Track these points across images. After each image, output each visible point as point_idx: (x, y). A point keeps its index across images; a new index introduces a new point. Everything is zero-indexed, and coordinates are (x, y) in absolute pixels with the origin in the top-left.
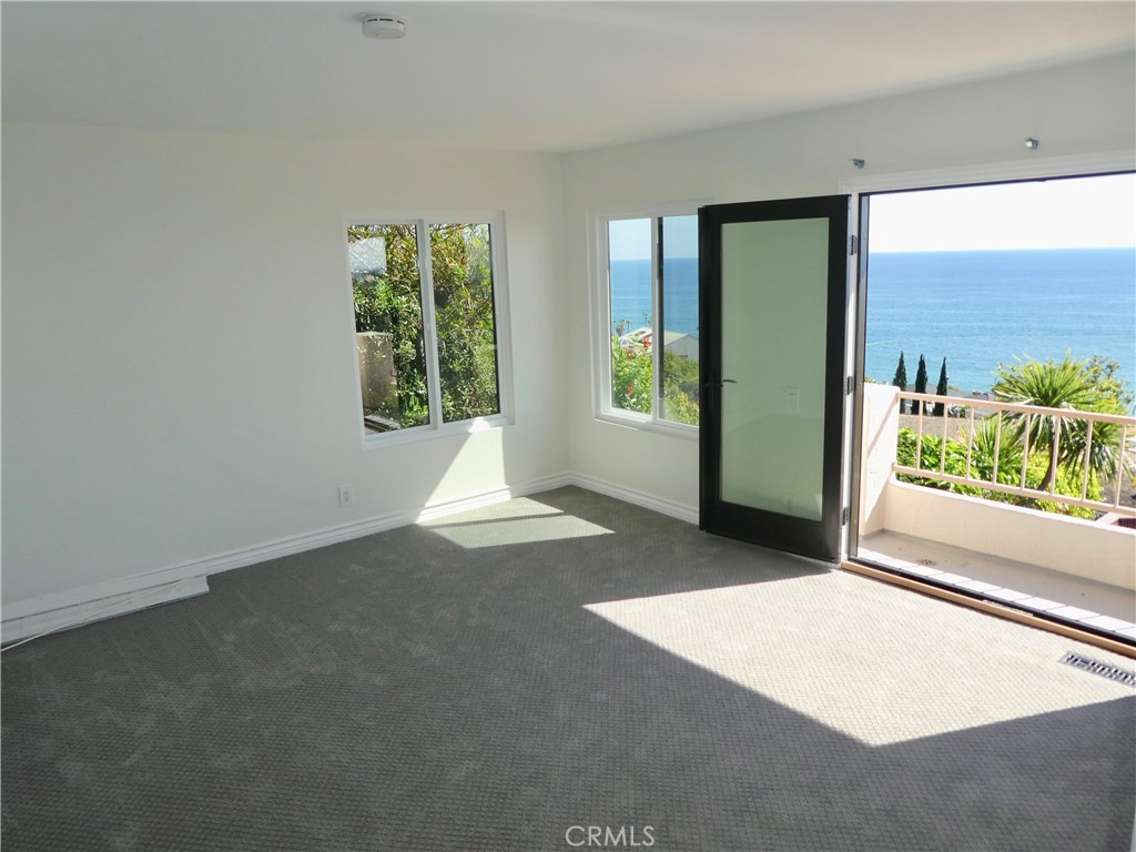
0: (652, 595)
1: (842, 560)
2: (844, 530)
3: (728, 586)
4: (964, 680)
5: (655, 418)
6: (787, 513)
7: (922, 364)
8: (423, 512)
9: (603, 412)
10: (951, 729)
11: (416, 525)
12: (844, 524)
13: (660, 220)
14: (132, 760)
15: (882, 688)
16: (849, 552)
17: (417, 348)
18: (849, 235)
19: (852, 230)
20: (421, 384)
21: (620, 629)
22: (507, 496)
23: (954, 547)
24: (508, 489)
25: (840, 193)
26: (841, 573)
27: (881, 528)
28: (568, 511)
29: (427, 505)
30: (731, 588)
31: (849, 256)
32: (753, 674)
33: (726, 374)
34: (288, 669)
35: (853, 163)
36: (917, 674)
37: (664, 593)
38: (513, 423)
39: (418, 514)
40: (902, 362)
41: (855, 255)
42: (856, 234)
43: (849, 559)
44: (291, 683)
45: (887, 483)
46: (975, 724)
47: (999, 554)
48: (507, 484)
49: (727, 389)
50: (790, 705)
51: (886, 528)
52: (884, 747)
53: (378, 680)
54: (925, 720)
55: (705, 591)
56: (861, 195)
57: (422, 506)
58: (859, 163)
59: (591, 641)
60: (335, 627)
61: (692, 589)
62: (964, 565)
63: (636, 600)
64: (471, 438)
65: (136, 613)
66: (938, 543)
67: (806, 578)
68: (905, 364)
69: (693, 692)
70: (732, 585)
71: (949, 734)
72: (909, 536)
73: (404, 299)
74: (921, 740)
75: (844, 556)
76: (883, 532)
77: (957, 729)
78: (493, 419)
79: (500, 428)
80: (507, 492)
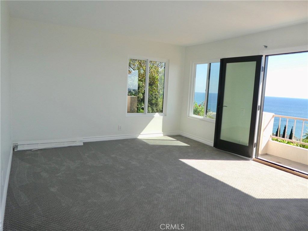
0: (198, 159)
1: (253, 158)
2: (255, 149)
3: (219, 160)
4: (286, 188)
5: (204, 117)
6: (239, 143)
8: (140, 135)
9: (190, 115)
10: (280, 198)
11: (138, 139)
12: (255, 147)
13: (210, 64)
14: (59, 175)
15: (261, 187)
16: (255, 156)
17: (143, 95)
18: (262, 66)
19: (263, 65)
20: (143, 105)
21: (188, 165)
22: (162, 135)
23: (288, 160)
25: (260, 55)
26: (253, 161)
27: (266, 153)
28: (178, 140)
29: (141, 134)
30: (220, 161)
31: (261, 72)
32: (224, 179)
33: (224, 105)
34: (100, 162)
35: (264, 46)
36: (272, 185)
37: (201, 159)
38: (166, 116)
39: (138, 136)
41: (263, 72)
42: (264, 66)
43: (255, 158)
44: (100, 165)
45: (269, 140)
46: (288, 198)
47: (301, 163)
48: (162, 132)
49: (224, 108)
50: (233, 186)
51: (268, 153)
52: (260, 199)
53: (122, 167)
54: (273, 195)
55: (213, 160)
56: (266, 56)
57: (139, 134)
58: (266, 47)
59: (179, 167)
60: (113, 156)
61: (209, 160)
63: (193, 160)
64: (154, 118)
65: (65, 147)
66: (283, 158)
67: (242, 161)
69: (206, 181)
70: (221, 160)
71: (280, 199)
72: (275, 156)
73: (141, 83)
74: (271, 199)
75: (254, 157)
76: (267, 154)
77: (282, 198)
78: (160, 114)
79: (162, 116)
80: (162, 134)
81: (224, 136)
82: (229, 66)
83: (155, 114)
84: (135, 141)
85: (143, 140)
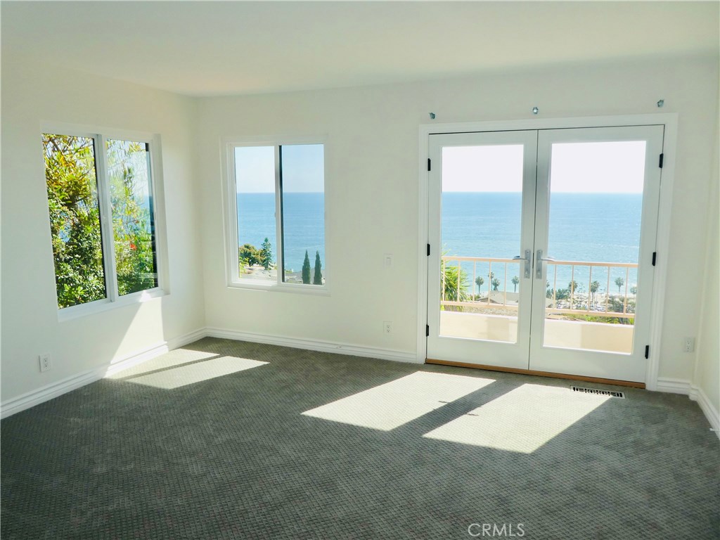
5: (279, 283)
7: (318, 257)
8: (109, 368)
9: (233, 281)
13: (280, 147)
22: (165, 349)
24: (166, 344)
28: (221, 354)
29: (112, 362)
38: (168, 294)
39: (106, 370)
40: (307, 256)
48: (165, 340)
57: (108, 363)
58: (433, 116)
64: (141, 307)
68: (309, 258)
78: (153, 292)
79: (160, 298)
80: (166, 346)
83: (140, 295)
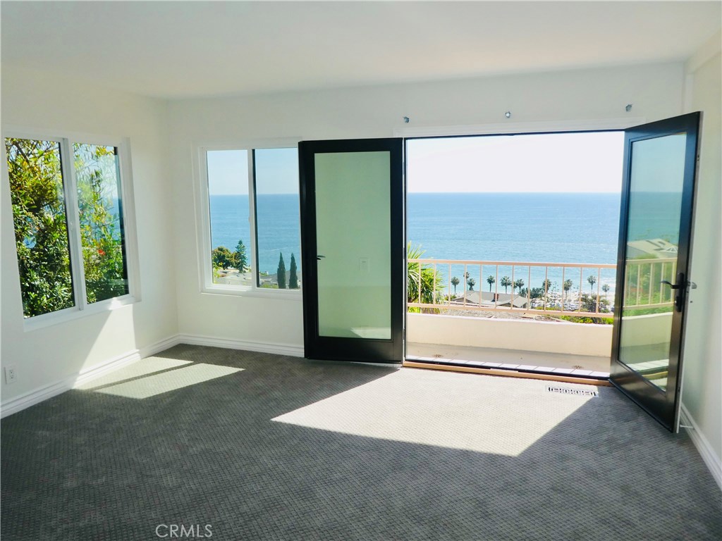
0: (309, 404)
2: (404, 343)
5: (253, 288)
7: (293, 259)
8: (79, 378)
9: (207, 288)
11: (74, 391)
12: (404, 338)
13: (254, 151)
18: (403, 162)
22: (137, 358)
23: (446, 345)
25: (396, 137)
26: (404, 369)
28: (196, 360)
29: (81, 372)
31: (403, 175)
35: (403, 119)
37: (315, 401)
38: (139, 300)
39: (75, 380)
40: (281, 258)
47: (473, 345)
48: (137, 348)
56: (405, 139)
57: (77, 374)
58: (406, 119)
62: (457, 354)
63: (301, 409)
64: (111, 315)
66: (437, 344)
72: (419, 343)
75: (403, 359)
78: (124, 299)
79: (131, 305)
80: (138, 354)
81: (328, 326)
82: (322, 160)
83: (110, 303)
84: (69, 401)
85: (97, 391)
